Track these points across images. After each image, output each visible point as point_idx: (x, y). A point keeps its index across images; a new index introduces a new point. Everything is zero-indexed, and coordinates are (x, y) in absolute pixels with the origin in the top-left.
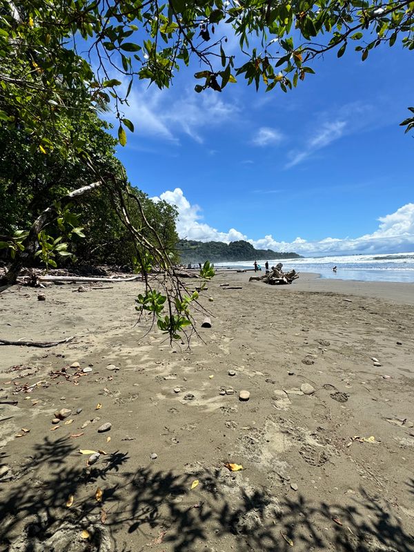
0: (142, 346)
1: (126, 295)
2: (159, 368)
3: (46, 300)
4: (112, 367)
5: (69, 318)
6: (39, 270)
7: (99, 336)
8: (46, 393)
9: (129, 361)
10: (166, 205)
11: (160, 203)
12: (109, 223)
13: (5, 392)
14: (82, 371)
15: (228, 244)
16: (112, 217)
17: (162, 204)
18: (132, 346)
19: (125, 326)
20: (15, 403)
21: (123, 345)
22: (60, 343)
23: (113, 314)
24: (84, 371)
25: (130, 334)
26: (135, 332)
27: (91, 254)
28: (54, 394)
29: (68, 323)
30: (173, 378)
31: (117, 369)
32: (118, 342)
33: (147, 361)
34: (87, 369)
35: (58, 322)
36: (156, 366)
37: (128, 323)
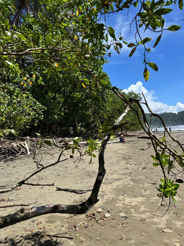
0: (137, 197)
1: (116, 153)
2: (156, 220)
3: (74, 158)
4: (122, 214)
5: (88, 172)
6: (68, 139)
7: (107, 186)
8: (87, 232)
9: (132, 210)
10: (133, 94)
11: (130, 93)
12: (101, 109)
13: (64, 227)
14: (104, 216)
15: (177, 113)
16: (103, 106)
17: (130, 94)
18: (130, 196)
19: (121, 179)
20: (71, 239)
21: (125, 195)
22: (87, 191)
23: (112, 168)
24: (106, 216)
25: (126, 185)
26: (129, 184)
27: (92, 127)
28: (92, 234)
29: (88, 175)
30: (170, 231)
31: (126, 217)
32: (120, 192)
33: (145, 212)
34: (107, 215)
35: (83, 174)
36: (153, 218)
37: (123, 177)
